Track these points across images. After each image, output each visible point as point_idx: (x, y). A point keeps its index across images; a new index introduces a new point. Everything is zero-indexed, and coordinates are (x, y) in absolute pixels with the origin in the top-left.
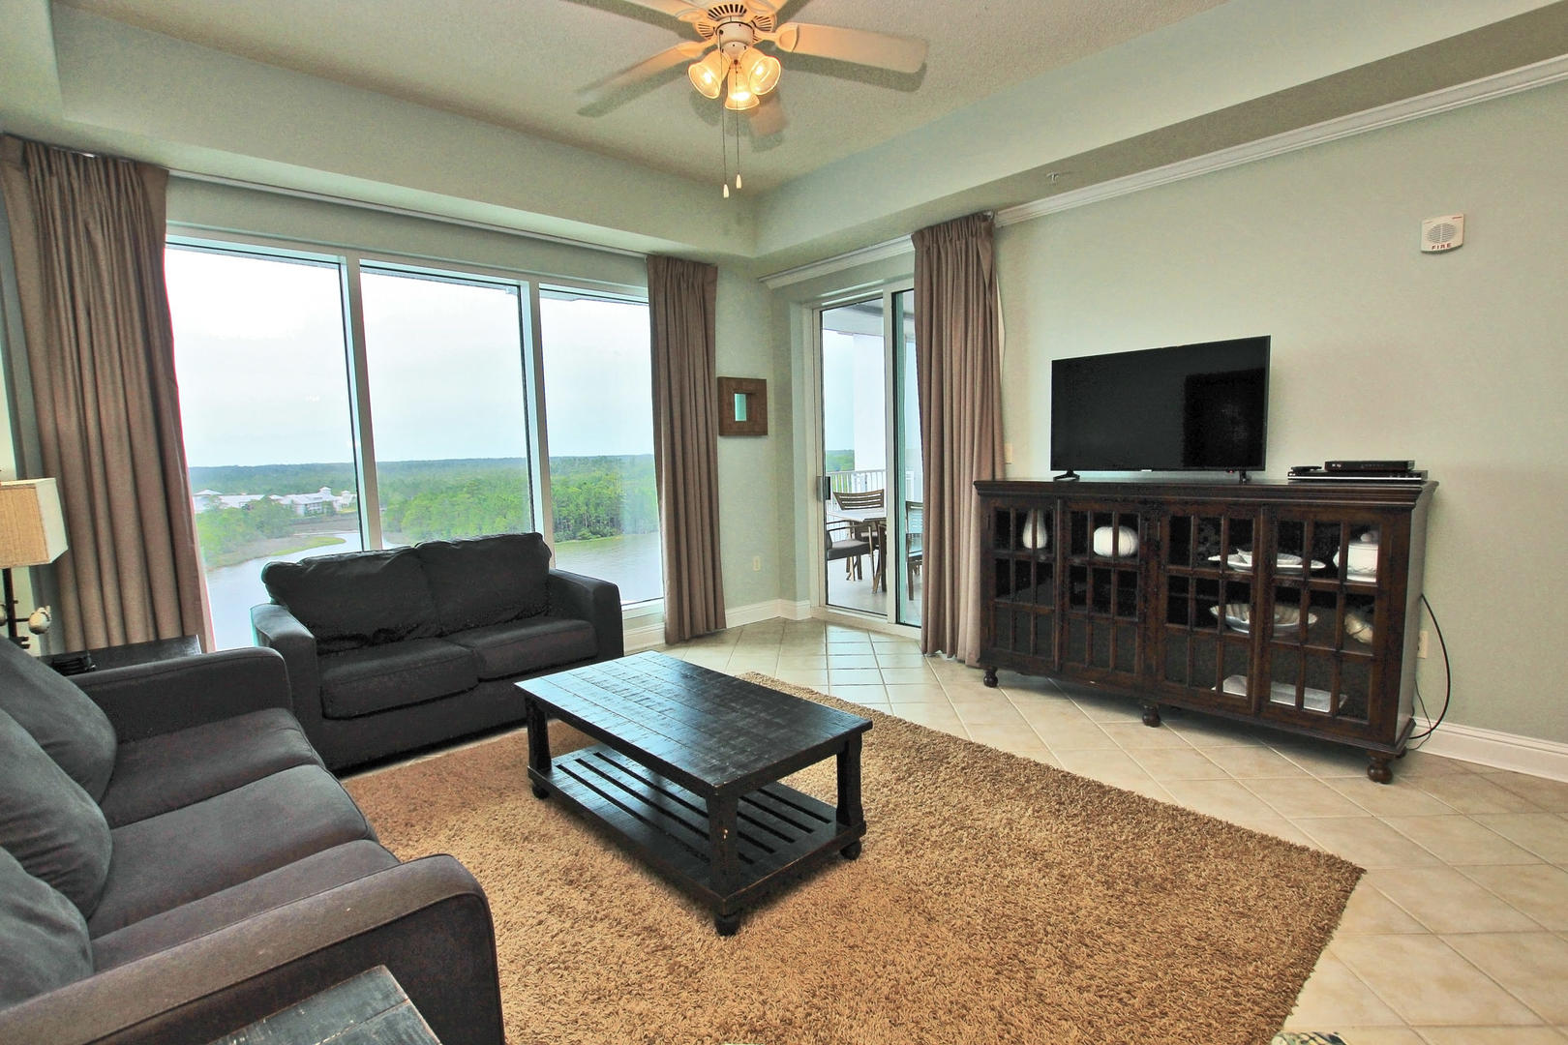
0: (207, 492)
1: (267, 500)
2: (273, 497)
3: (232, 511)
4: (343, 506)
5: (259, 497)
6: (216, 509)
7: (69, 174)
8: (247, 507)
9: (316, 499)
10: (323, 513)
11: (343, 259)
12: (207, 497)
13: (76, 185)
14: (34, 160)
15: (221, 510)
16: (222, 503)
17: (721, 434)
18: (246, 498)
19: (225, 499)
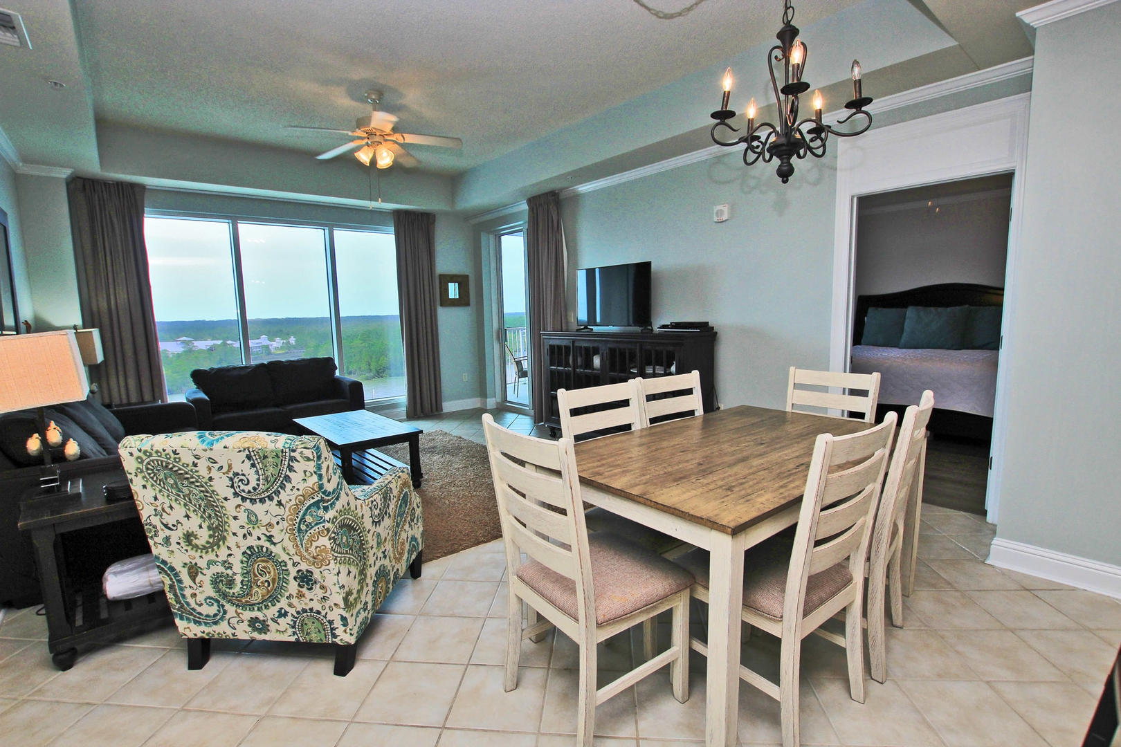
0: (184, 338)
1: (224, 344)
2: (229, 342)
3: (201, 351)
4: (276, 348)
5: (219, 342)
6: (190, 351)
7: (102, 192)
8: (211, 349)
9: (257, 343)
10: (262, 353)
11: (230, 221)
12: (184, 342)
13: (105, 196)
14: (87, 187)
15: (193, 351)
16: (194, 346)
17: (441, 305)
18: (210, 343)
19: (196, 343)
